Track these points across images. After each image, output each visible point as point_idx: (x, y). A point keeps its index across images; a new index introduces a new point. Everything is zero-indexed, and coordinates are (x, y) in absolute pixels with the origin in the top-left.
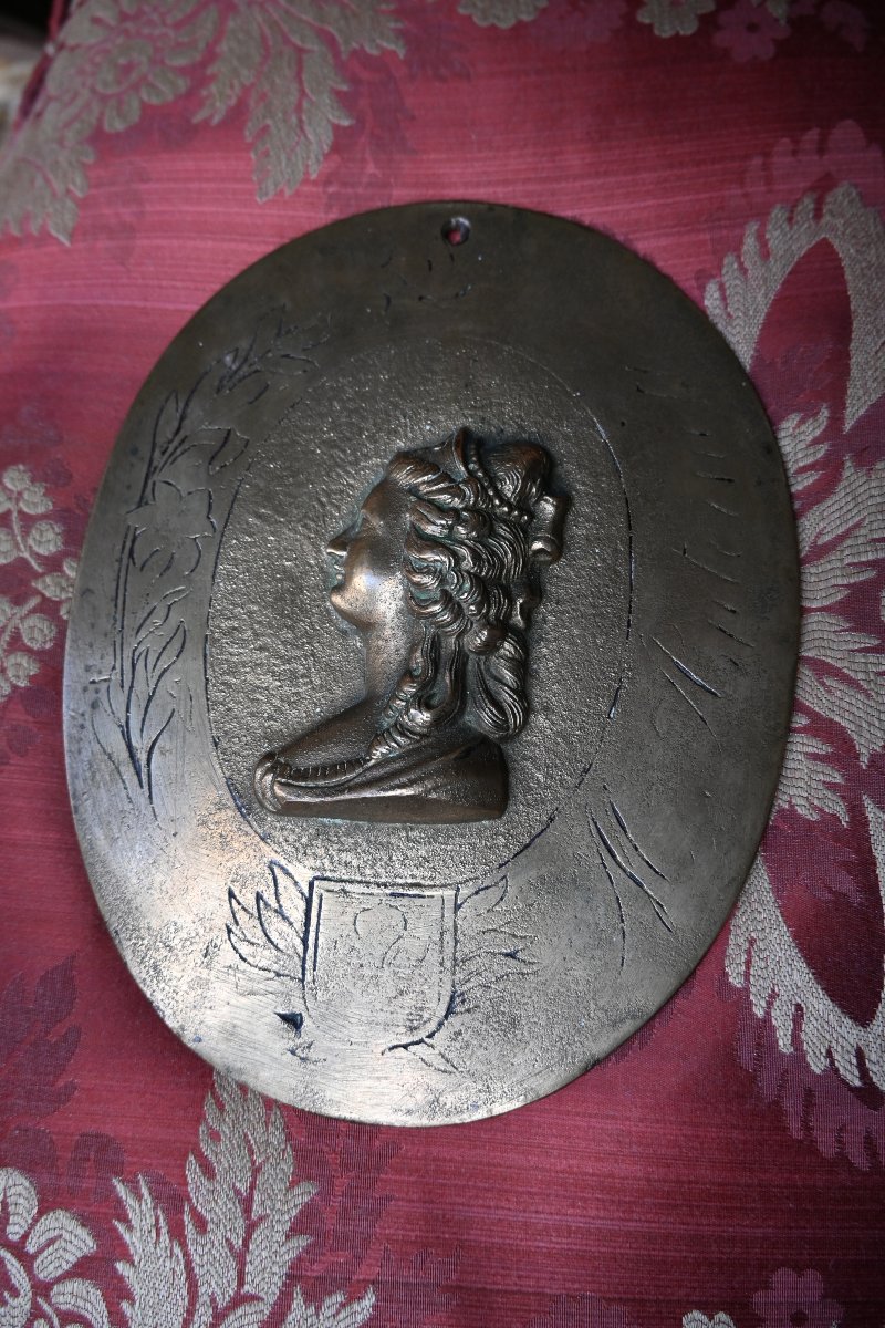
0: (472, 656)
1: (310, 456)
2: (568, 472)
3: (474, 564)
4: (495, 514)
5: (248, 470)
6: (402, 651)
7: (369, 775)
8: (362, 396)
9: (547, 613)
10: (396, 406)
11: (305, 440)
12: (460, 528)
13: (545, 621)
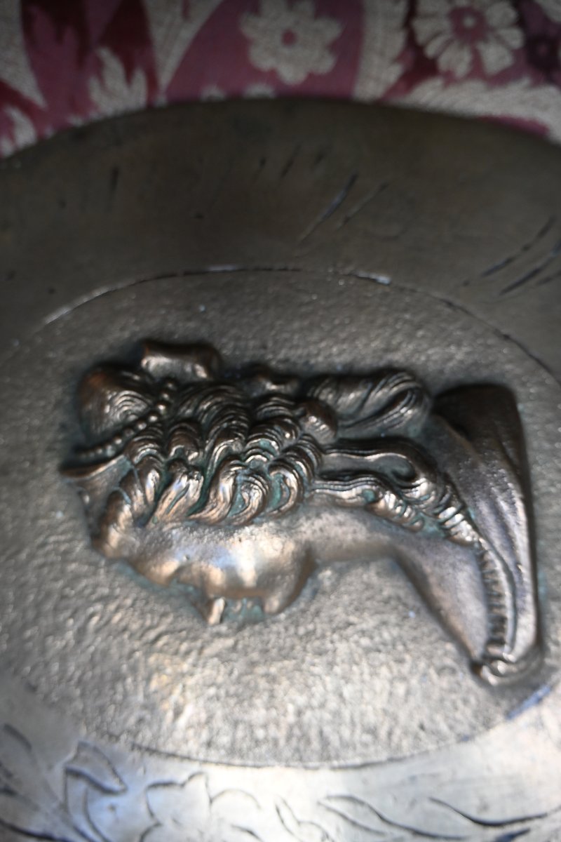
0: (340, 435)
1: (98, 657)
2: (111, 348)
3: (237, 436)
4: (169, 419)
5: (118, 738)
6: (341, 516)
7: (497, 543)
8: (21, 598)
9: (277, 357)
10: (32, 556)
11: (78, 667)
12: (190, 458)
13: (286, 360)
